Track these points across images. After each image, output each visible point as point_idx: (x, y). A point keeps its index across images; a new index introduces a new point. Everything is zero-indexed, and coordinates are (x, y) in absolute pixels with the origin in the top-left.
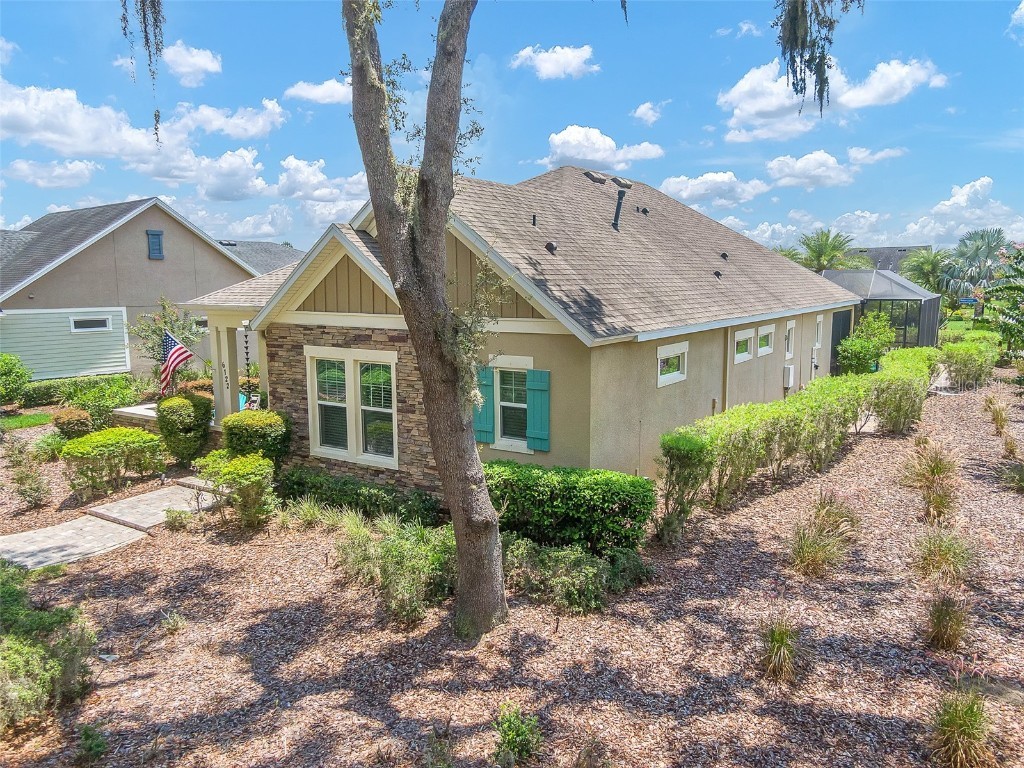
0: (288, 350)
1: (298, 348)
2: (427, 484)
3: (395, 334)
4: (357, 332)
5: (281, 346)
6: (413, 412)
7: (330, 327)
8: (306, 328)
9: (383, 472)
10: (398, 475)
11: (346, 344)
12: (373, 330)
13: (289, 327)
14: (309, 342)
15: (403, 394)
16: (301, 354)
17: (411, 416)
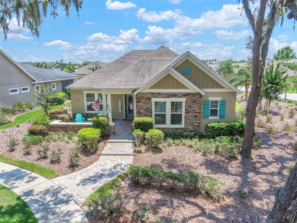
0: (145, 100)
1: (149, 99)
2: (194, 130)
3: (186, 94)
4: (172, 94)
5: (142, 99)
6: (190, 113)
7: (162, 93)
8: (152, 93)
9: (179, 129)
10: (184, 129)
11: (168, 97)
12: (178, 93)
13: (146, 94)
14: (154, 97)
15: (187, 109)
16: (151, 101)
17: (189, 114)
